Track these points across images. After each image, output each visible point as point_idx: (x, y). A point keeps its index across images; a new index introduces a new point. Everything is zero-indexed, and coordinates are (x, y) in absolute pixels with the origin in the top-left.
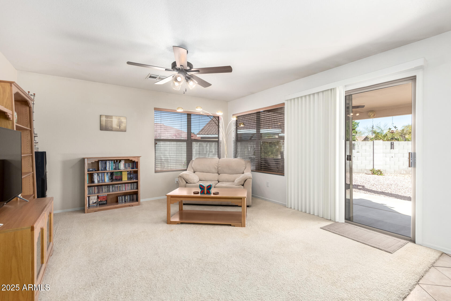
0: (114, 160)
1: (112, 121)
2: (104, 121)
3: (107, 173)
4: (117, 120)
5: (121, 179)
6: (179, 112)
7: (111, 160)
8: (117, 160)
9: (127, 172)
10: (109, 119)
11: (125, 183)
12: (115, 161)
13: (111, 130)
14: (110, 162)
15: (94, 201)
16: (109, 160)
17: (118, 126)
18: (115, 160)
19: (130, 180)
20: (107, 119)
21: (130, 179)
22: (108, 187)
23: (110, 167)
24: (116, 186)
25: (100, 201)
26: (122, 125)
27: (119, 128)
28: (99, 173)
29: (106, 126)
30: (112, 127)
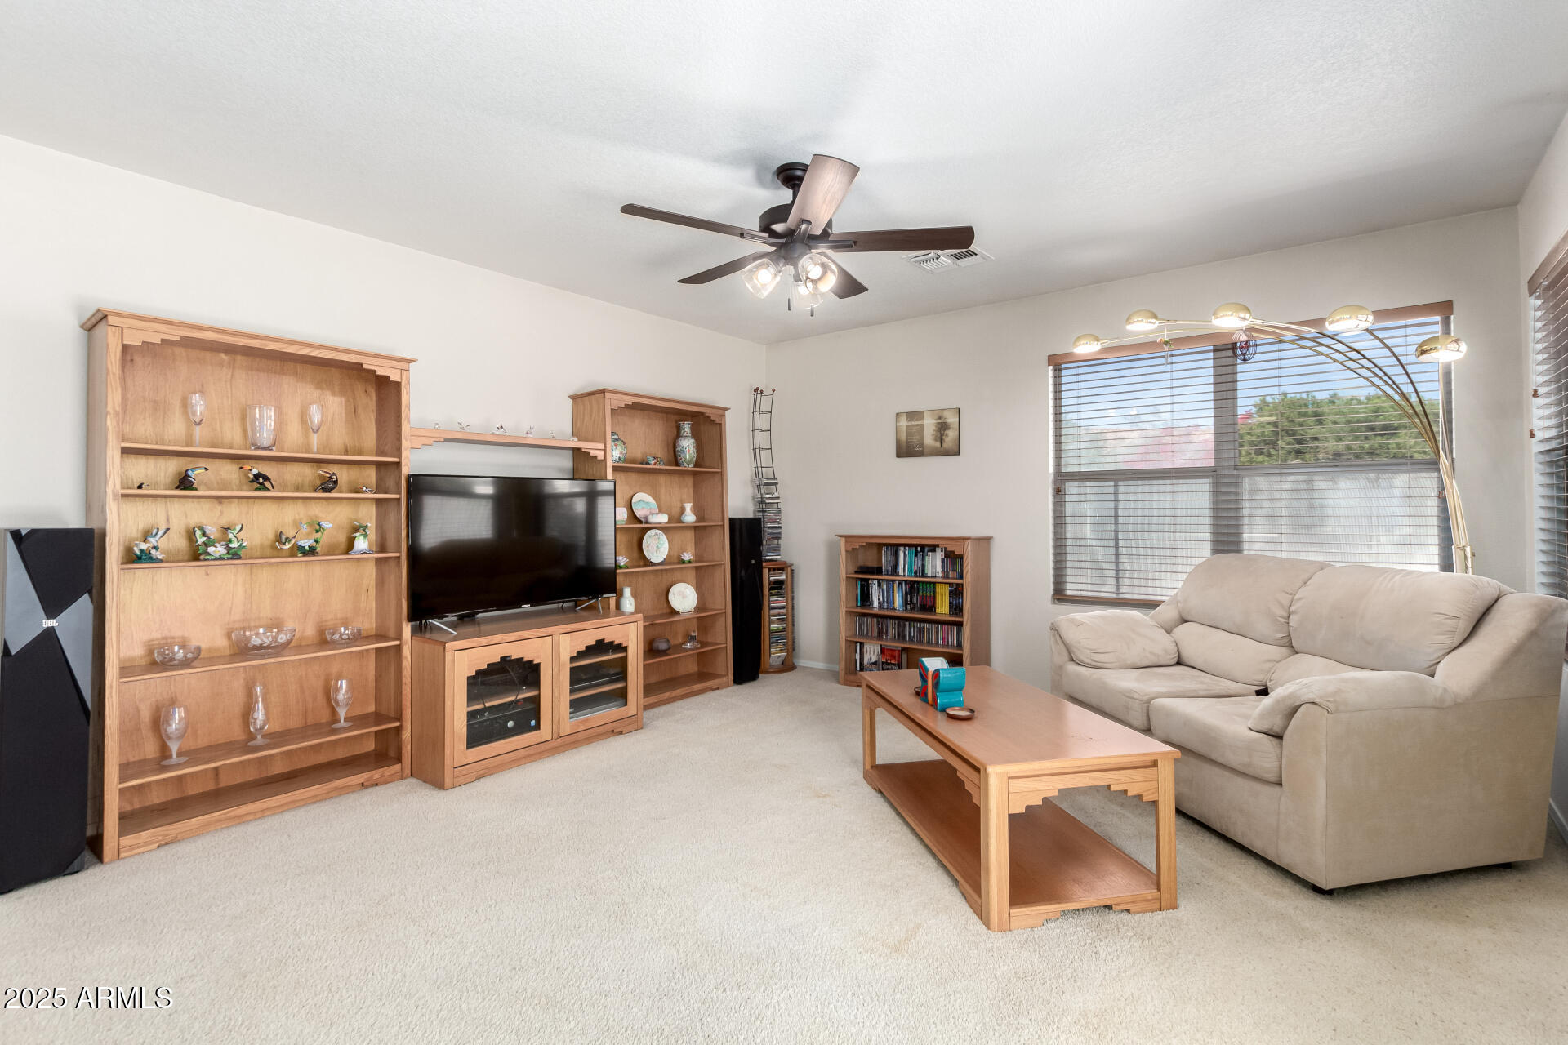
0: (916, 546)
1: (922, 426)
2: (904, 429)
3: (900, 583)
4: (934, 421)
5: (931, 609)
6: (1087, 355)
7: (910, 546)
8: (923, 547)
9: (948, 588)
10: (917, 420)
11: (943, 623)
12: (919, 548)
13: (921, 454)
14: (907, 552)
15: (874, 660)
16: (904, 545)
17: (936, 440)
18: (919, 545)
19: (957, 614)
20: (910, 423)
21: (956, 610)
22: (899, 625)
23: (906, 564)
24: (919, 625)
25: (884, 660)
26: (947, 435)
27: (938, 444)
28: (882, 580)
29: (907, 442)
30: (922, 445)
